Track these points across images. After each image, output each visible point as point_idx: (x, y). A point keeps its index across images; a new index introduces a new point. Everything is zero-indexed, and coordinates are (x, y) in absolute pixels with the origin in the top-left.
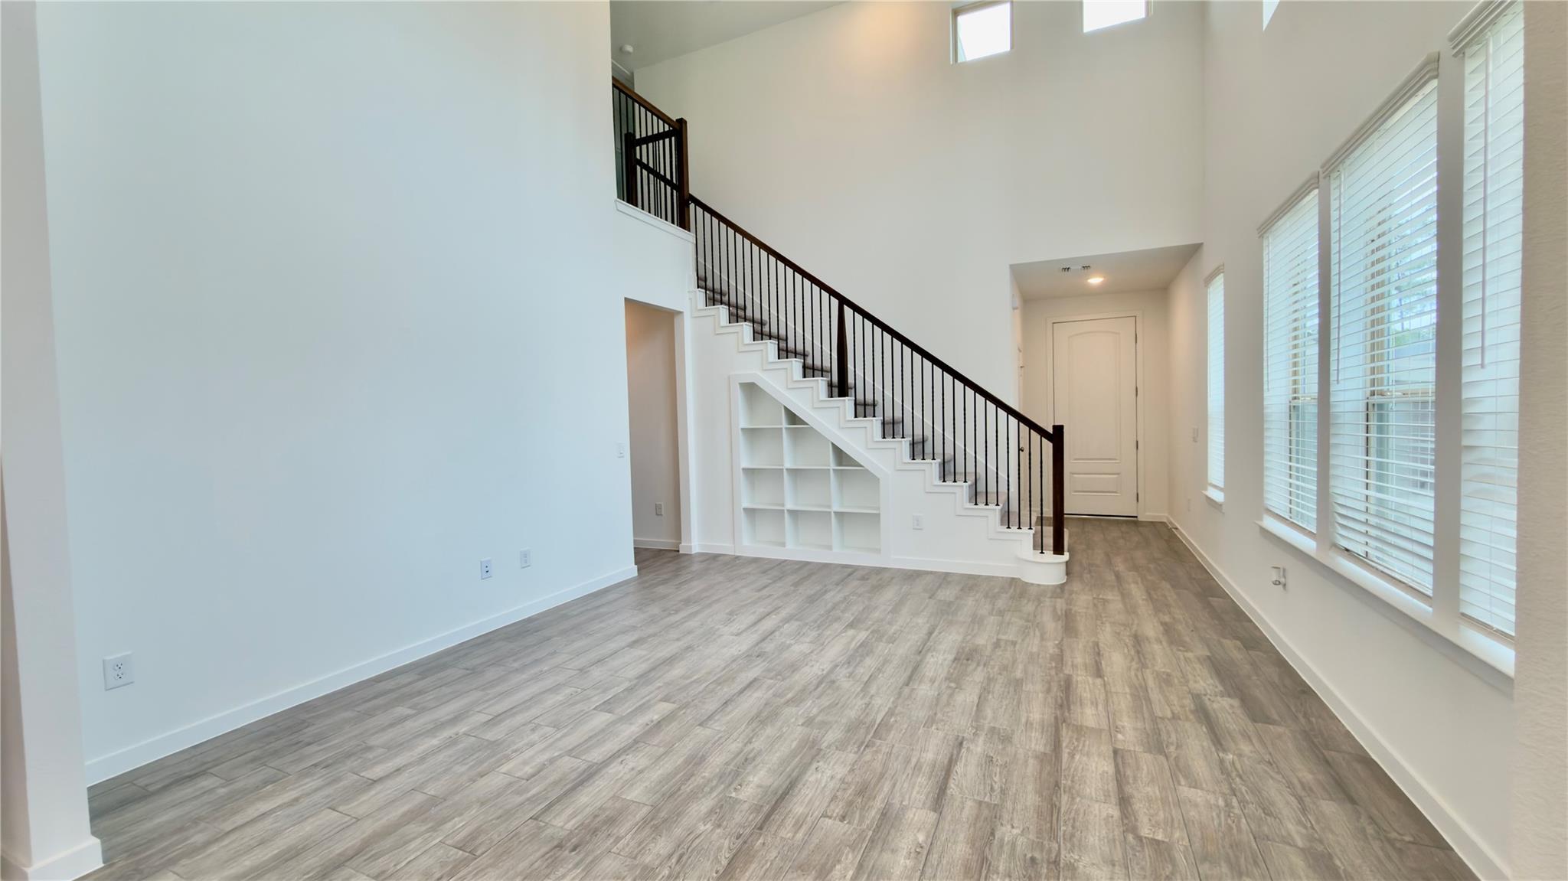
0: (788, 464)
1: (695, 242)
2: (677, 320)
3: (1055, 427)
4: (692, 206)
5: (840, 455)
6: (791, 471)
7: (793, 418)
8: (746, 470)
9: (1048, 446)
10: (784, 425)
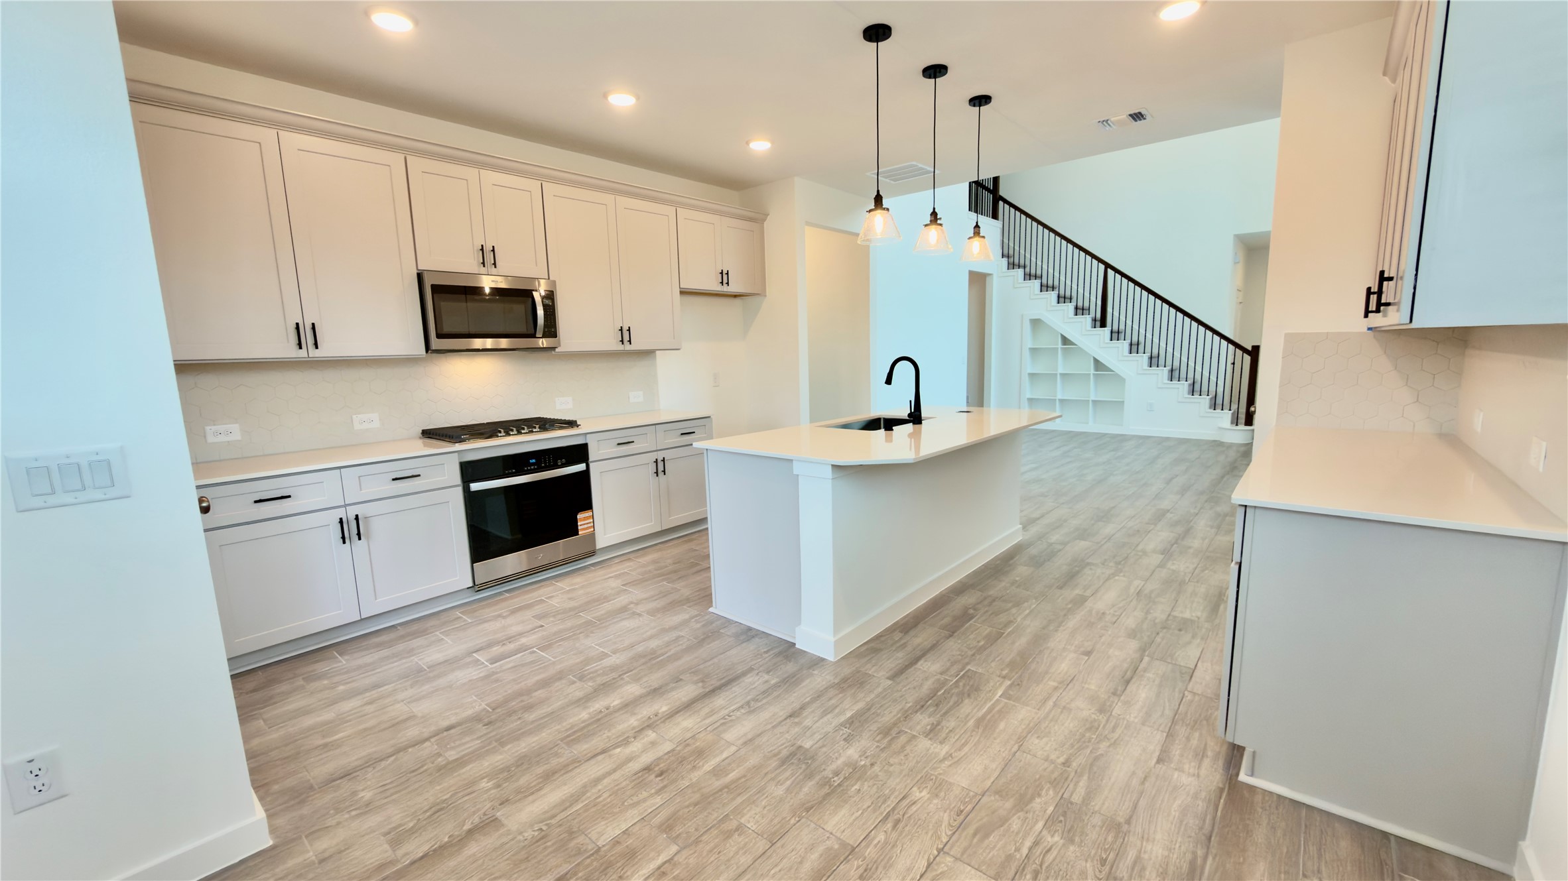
0: (1061, 370)
1: (1002, 227)
2: (988, 279)
3: (1253, 347)
4: (1001, 203)
5: (1098, 364)
6: (1063, 375)
7: (1065, 341)
8: (1030, 374)
9: (1247, 358)
10: (1060, 345)
